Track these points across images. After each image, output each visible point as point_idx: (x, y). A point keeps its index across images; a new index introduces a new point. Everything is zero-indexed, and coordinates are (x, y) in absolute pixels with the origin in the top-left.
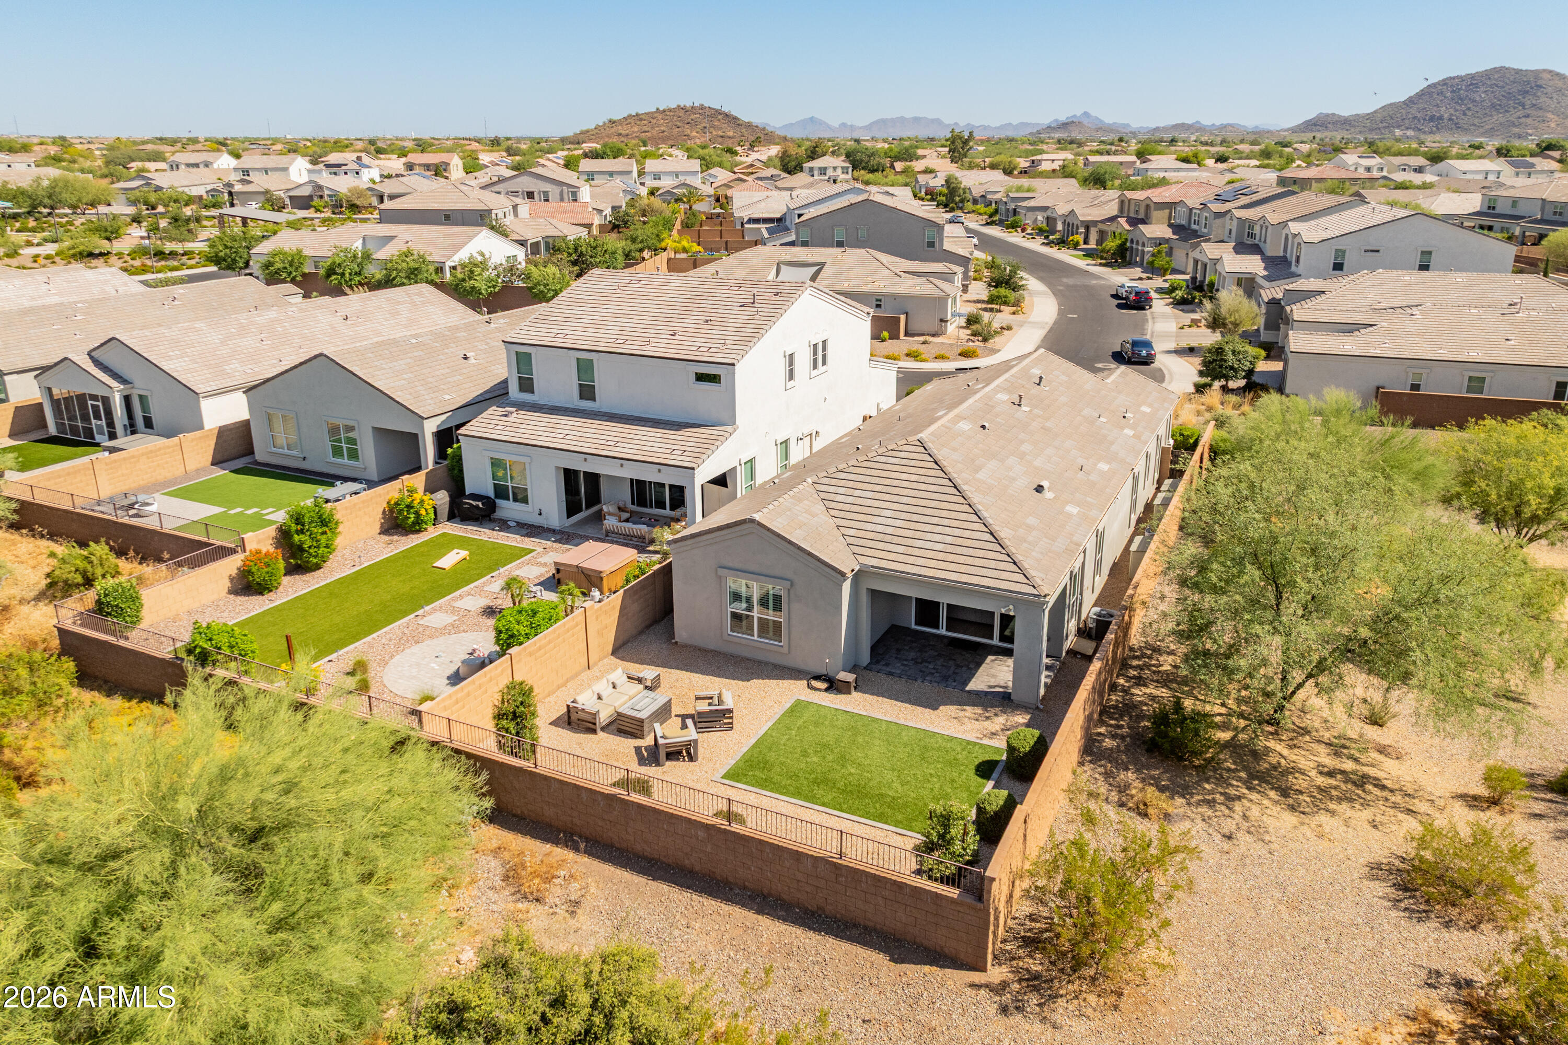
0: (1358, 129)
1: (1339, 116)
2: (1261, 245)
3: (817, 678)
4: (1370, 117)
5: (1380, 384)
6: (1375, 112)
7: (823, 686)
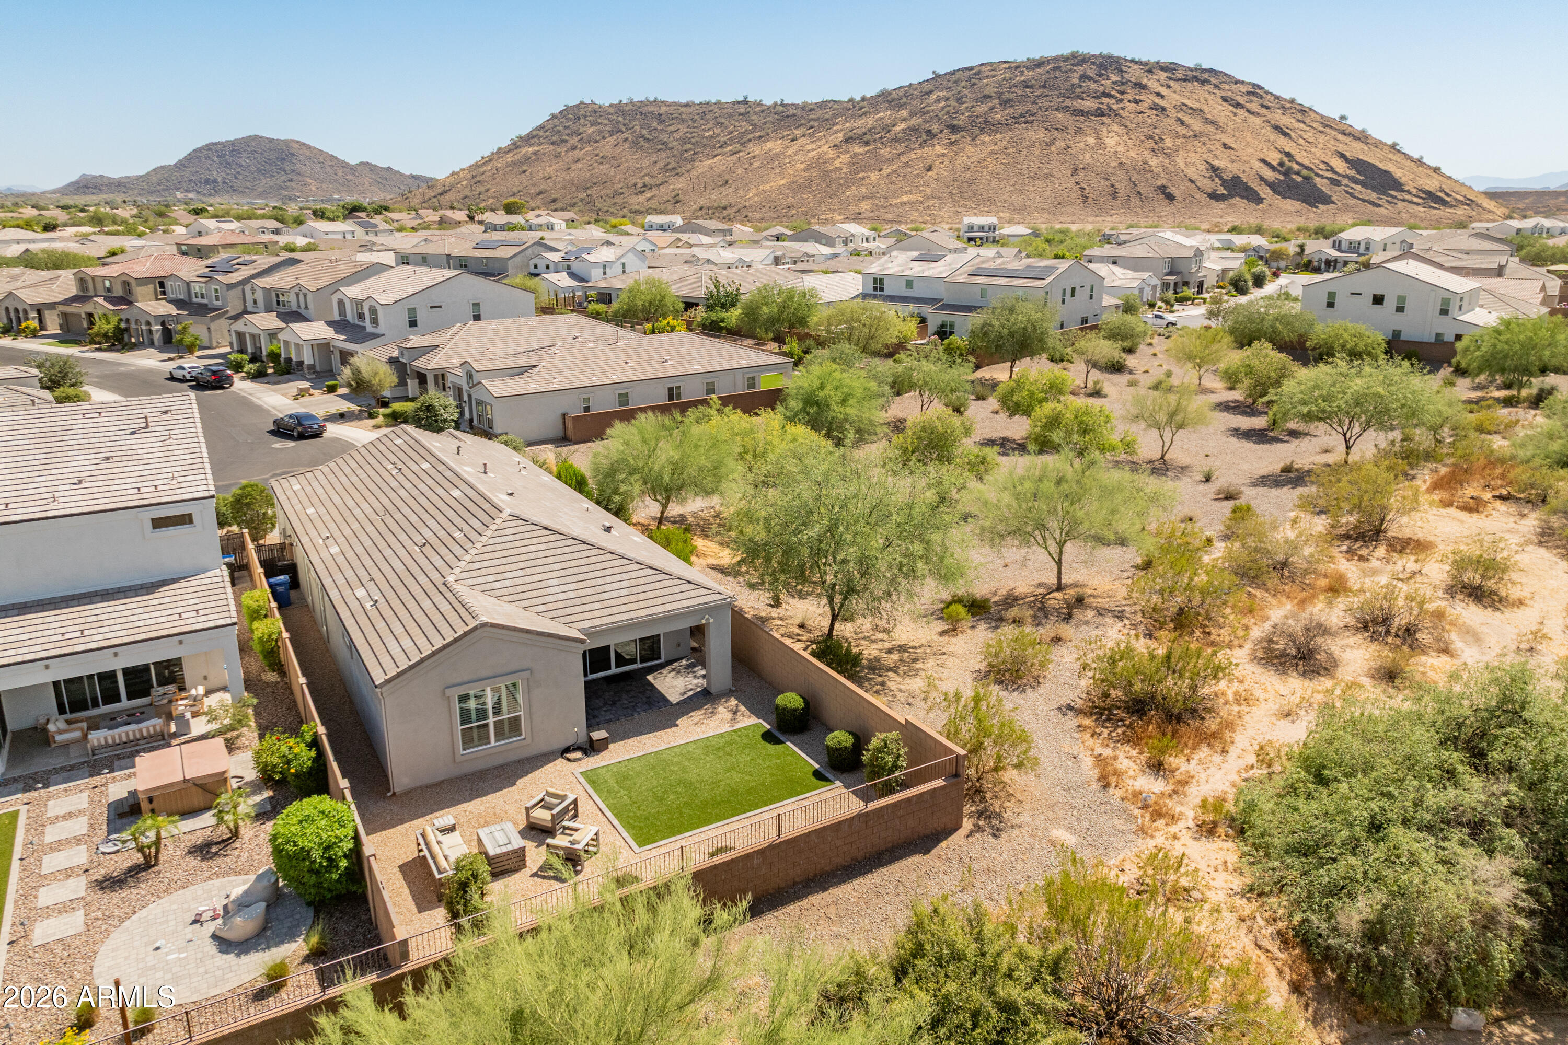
0: (136, 192)
1: (109, 178)
2: (303, 311)
3: (567, 750)
4: (145, 178)
5: (564, 411)
6: (148, 174)
7: (578, 755)
